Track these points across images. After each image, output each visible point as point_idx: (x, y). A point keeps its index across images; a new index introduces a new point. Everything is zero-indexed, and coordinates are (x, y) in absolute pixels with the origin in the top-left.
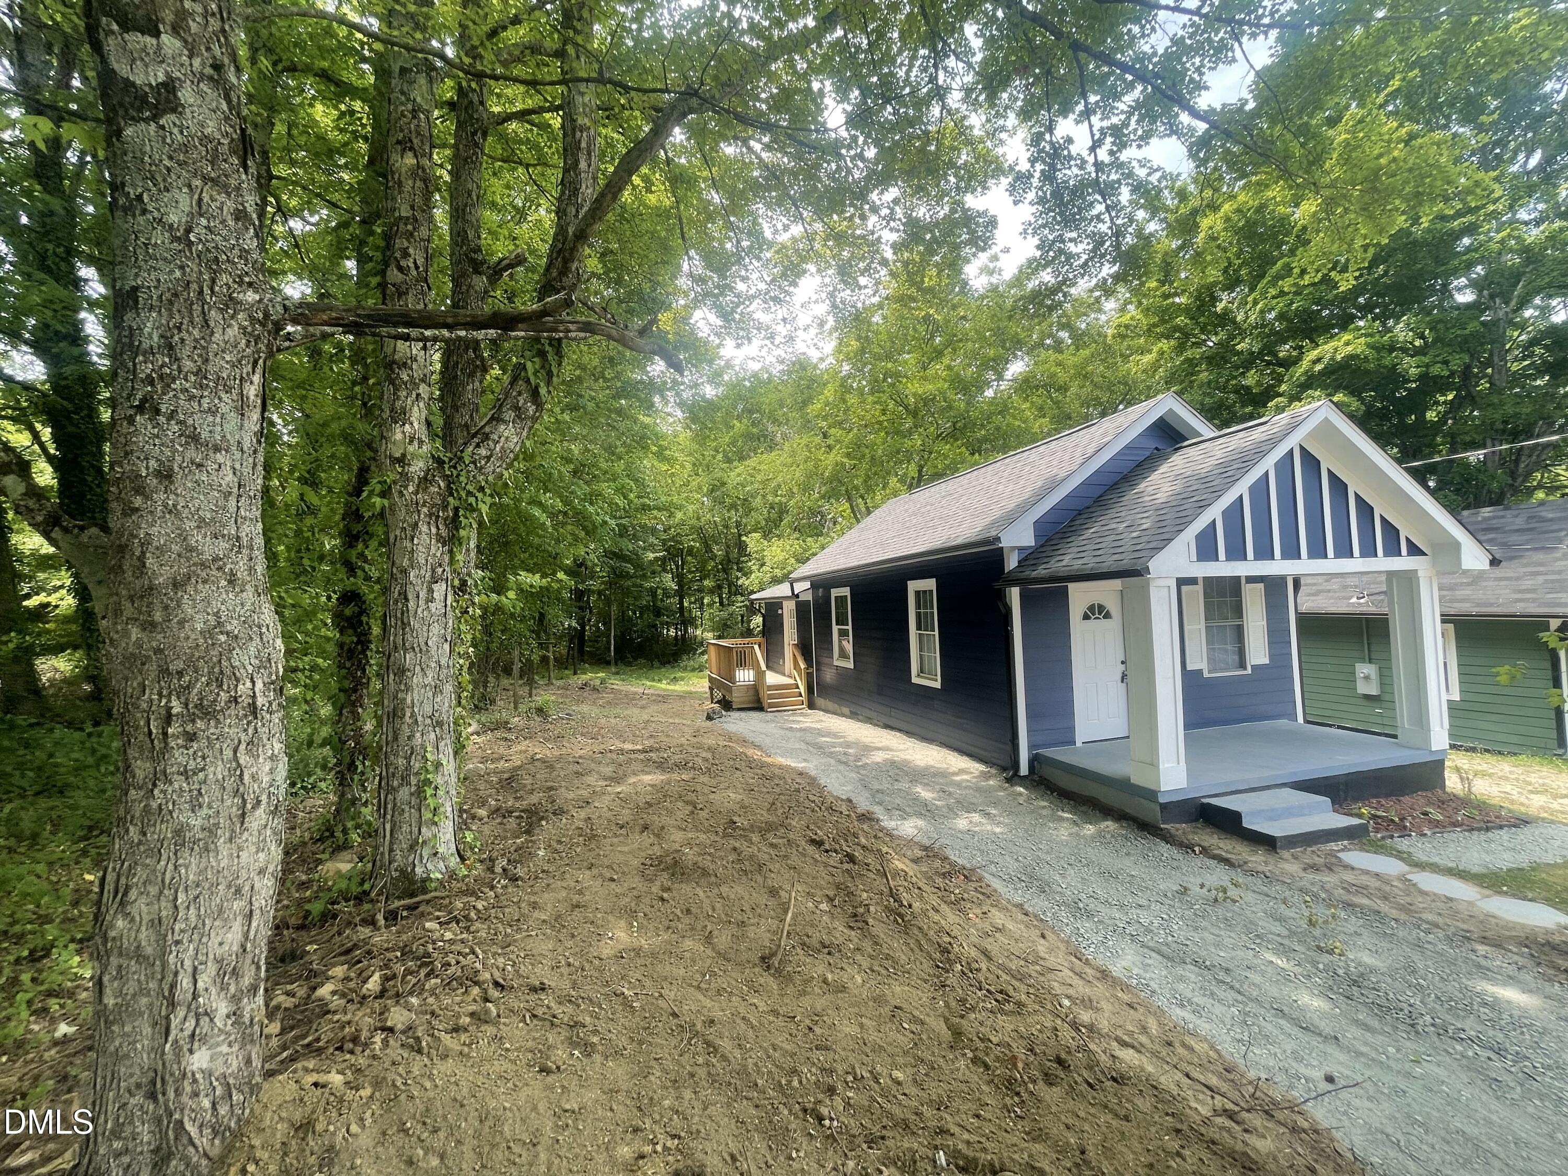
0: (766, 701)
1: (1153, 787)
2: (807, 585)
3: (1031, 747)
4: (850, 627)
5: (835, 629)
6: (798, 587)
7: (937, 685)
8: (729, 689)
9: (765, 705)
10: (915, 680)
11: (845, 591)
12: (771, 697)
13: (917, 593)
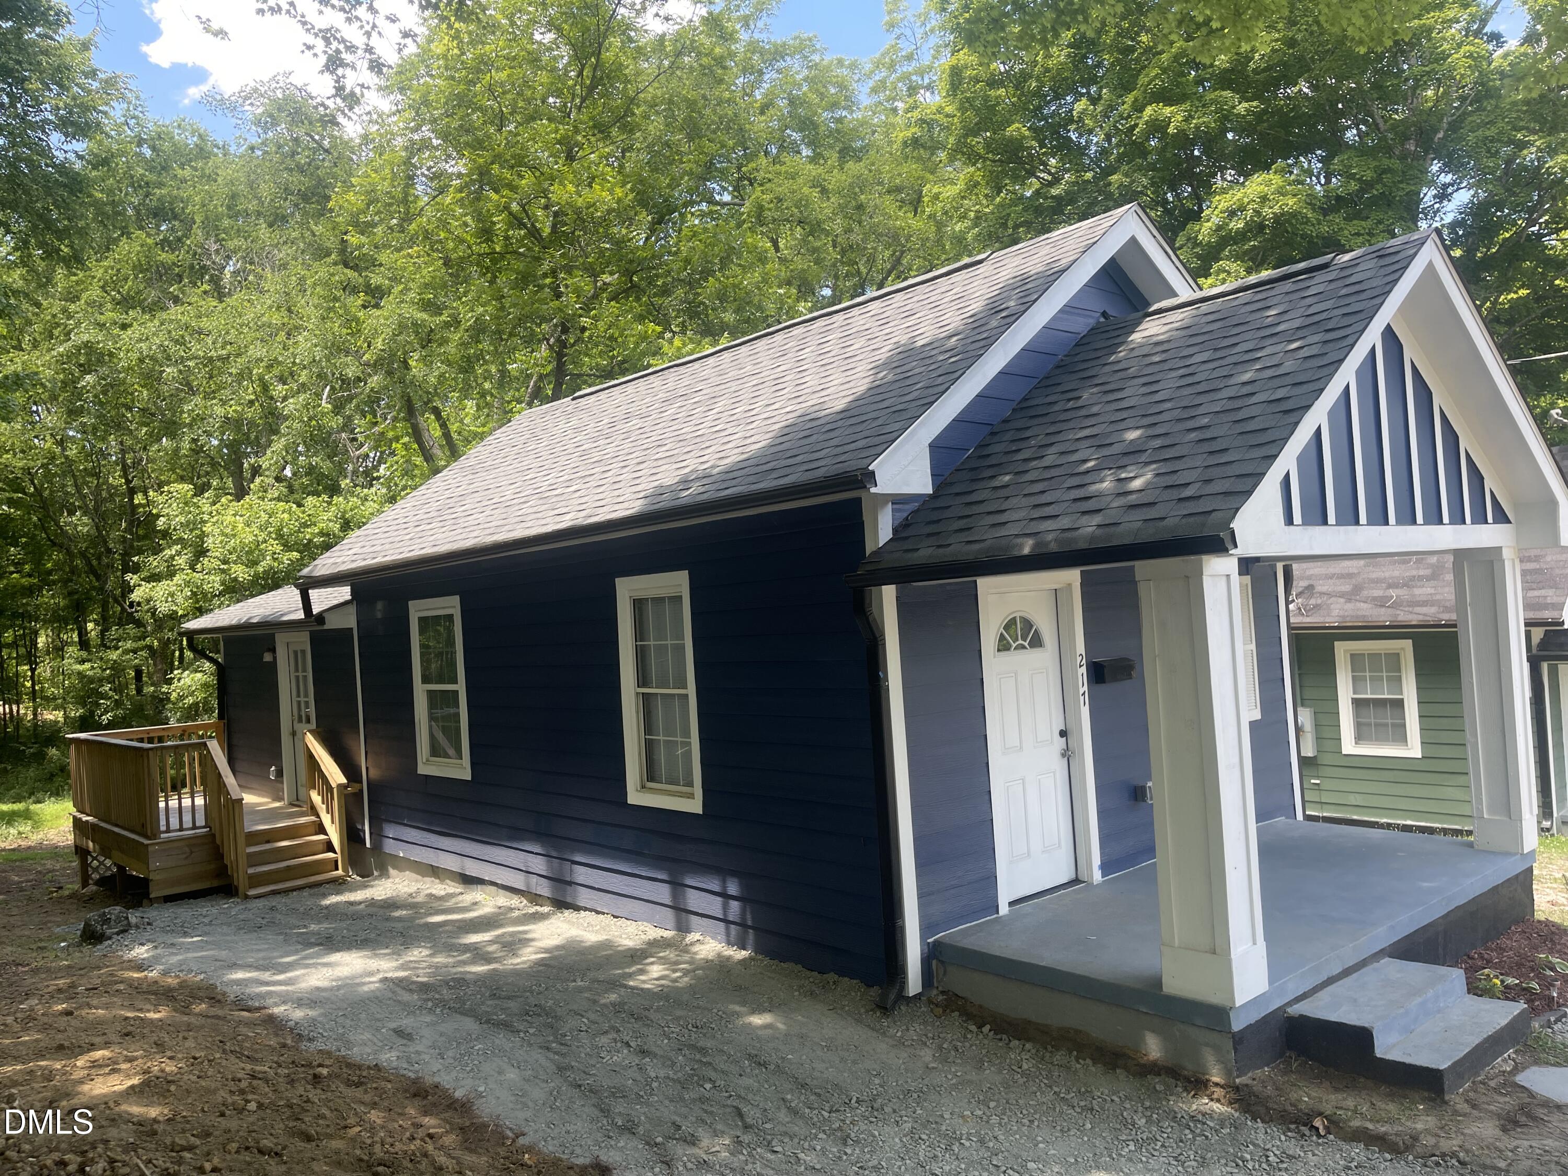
0: (243, 872)
1: (1215, 999)
2: (343, 593)
3: (926, 928)
4: (460, 687)
5: (420, 692)
6: (322, 599)
7: (694, 806)
8: (140, 853)
9: (241, 880)
10: (635, 797)
11: (451, 605)
12: (254, 860)
13: (638, 605)
